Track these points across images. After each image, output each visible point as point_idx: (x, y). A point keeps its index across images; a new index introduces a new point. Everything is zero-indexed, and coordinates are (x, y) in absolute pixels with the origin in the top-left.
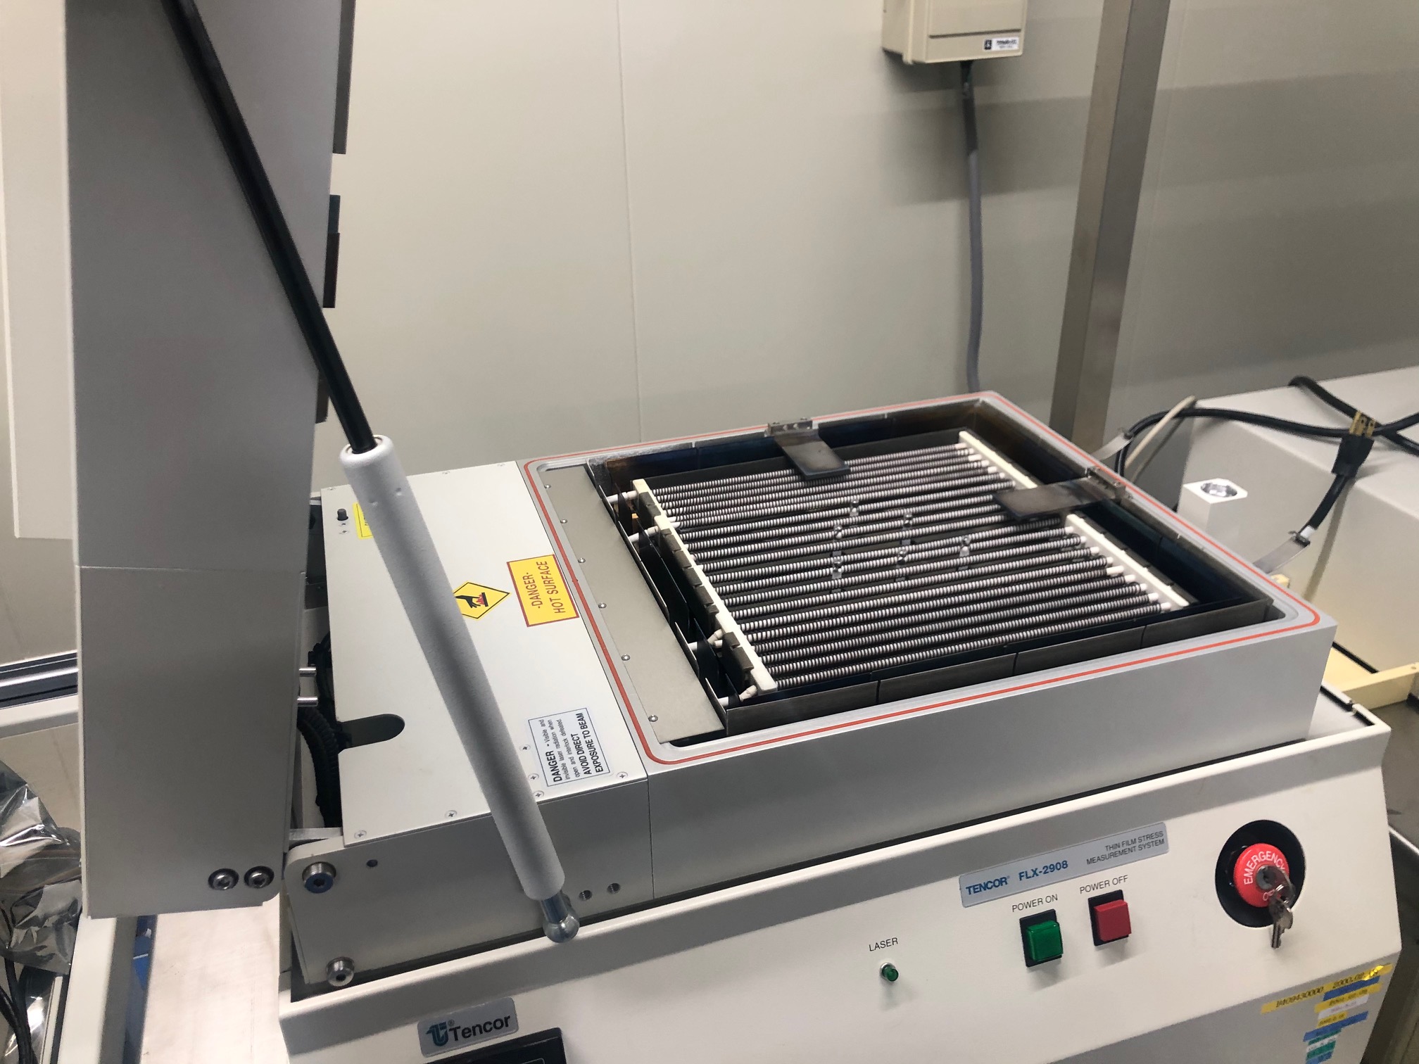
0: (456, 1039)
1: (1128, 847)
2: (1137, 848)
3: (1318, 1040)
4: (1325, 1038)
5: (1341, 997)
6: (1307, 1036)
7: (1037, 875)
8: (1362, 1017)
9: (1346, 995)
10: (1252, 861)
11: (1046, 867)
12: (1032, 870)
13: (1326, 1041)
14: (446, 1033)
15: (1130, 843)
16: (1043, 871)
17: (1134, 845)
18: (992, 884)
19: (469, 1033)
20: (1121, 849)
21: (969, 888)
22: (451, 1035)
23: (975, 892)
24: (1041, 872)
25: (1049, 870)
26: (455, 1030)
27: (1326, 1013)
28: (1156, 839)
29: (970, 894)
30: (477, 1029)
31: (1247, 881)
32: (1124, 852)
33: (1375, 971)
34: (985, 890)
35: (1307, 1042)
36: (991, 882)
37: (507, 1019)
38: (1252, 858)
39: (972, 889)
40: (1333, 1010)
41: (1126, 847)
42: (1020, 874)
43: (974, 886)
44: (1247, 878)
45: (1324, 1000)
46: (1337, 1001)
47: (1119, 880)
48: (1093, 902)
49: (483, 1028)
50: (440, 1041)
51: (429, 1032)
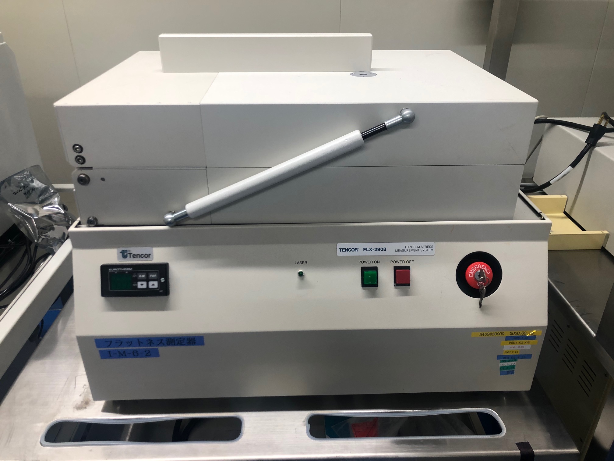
0: (130, 257)
1: (416, 249)
2: (420, 250)
3: (504, 361)
4: (509, 361)
5: (515, 341)
6: (499, 357)
7: (372, 251)
8: (529, 356)
9: (518, 341)
10: (474, 267)
11: (376, 248)
12: (370, 248)
13: (510, 364)
15: (417, 247)
16: (375, 250)
17: (418, 248)
18: (351, 250)
19: (135, 256)
20: (412, 249)
21: (341, 249)
22: (129, 255)
23: (343, 251)
24: (373, 250)
25: (377, 250)
26: (130, 254)
27: (508, 348)
28: (430, 248)
29: (341, 251)
30: (138, 256)
31: (470, 276)
33: (532, 332)
34: (347, 251)
35: (500, 360)
36: (351, 249)
37: (150, 255)
38: (475, 266)
39: (342, 250)
40: (511, 347)
42: (364, 248)
43: (343, 249)
44: (470, 274)
45: (506, 340)
46: (513, 343)
47: (409, 262)
48: (396, 268)
49: (140, 256)
50: (125, 257)
51: (121, 252)
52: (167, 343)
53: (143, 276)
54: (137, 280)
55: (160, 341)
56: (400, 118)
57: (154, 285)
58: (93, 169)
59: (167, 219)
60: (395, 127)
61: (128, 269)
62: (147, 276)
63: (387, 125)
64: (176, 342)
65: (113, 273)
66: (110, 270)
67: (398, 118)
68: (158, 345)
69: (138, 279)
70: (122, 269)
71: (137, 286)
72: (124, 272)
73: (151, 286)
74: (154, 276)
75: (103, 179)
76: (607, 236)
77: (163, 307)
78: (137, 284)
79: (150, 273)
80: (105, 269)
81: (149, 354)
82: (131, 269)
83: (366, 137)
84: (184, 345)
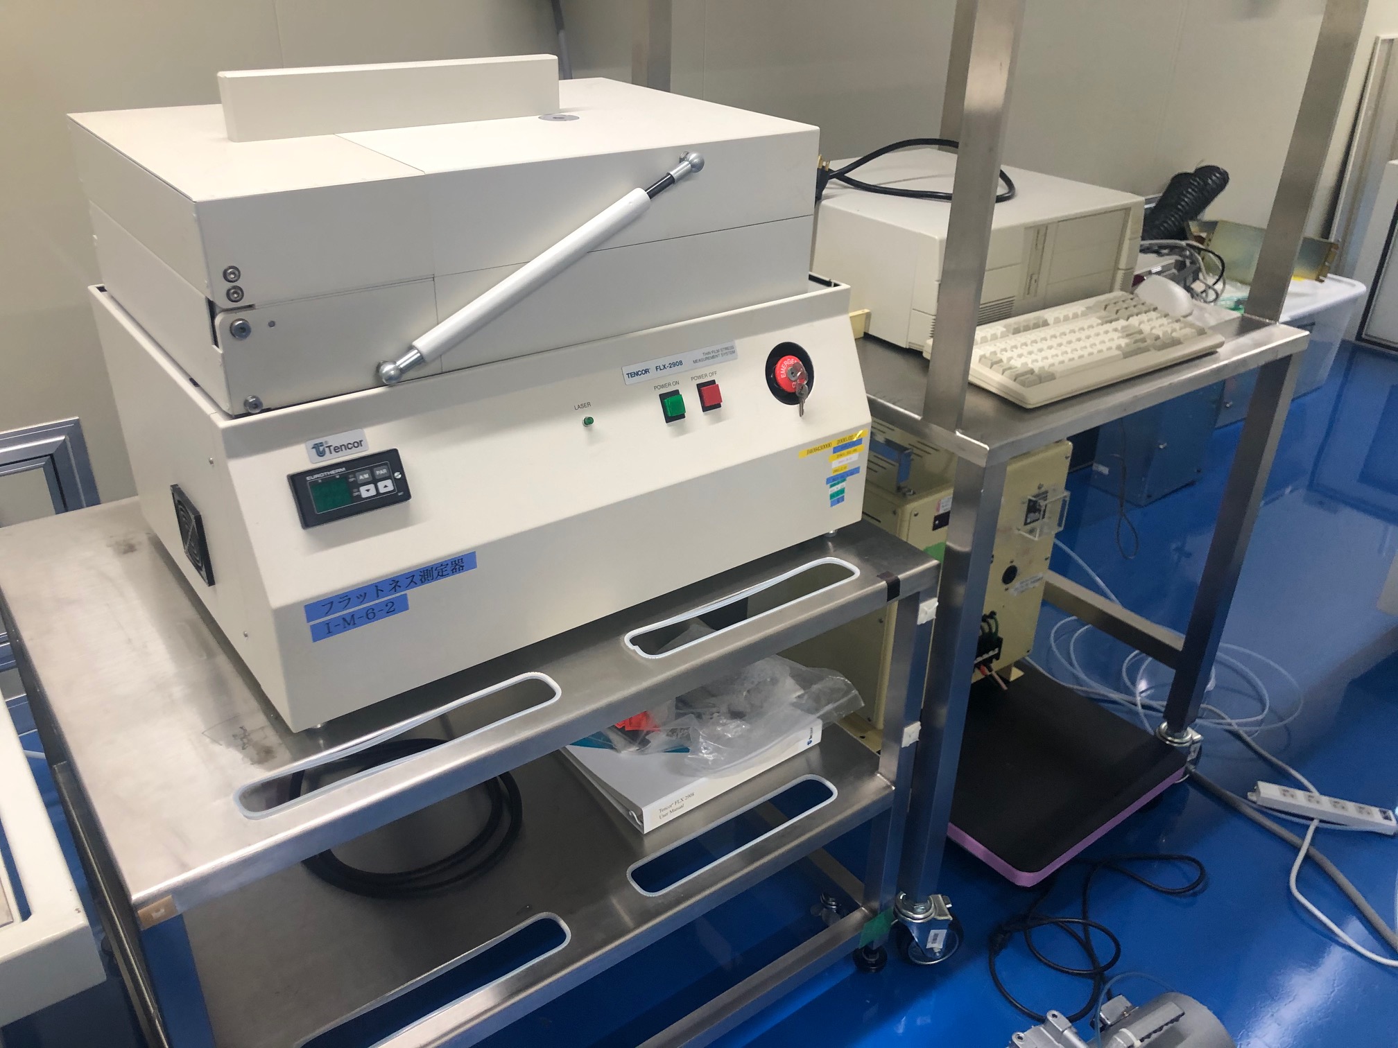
0: (331, 453)
2: (720, 355)
3: (834, 485)
4: (838, 483)
5: (842, 452)
6: (828, 481)
7: (666, 368)
8: (855, 471)
9: (845, 451)
10: (783, 365)
11: (670, 363)
12: (663, 365)
13: (839, 487)
14: (324, 450)
15: (716, 352)
16: (669, 366)
17: (718, 353)
18: (641, 373)
19: (337, 449)
20: (711, 355)
21: (628, 374)
22: (327, 450)
23: (631, 377)
25: (672, 366)
26: (329, 447)
27: (836, 464)
28: (731, 351)
29: (629, 378)
30: (343, 447)
31: (783, 377)
32: (713, 357)
33: (860, 434)
34: (637, 376)
35: (829, 485)
36: (640, 371)
37: (361, 441)
38: (783, 363)
40: (840, 462)
41: (714, 354)
42: (656, 367)
43: (630, 374)
44: (783, 375)
45: (834, 452)
46: (841, 455)
47: (712, 374)
48: (700, 386)
49: (347, 447)
50: (321, 454)
51: (313, 448)
52: (421, 580)
53: (366, 476)
54: (358, 485)
55: (410, 580)
56: (688, 165)
57: (386, 486)
58: (257, 307)
59: (387, 372)
60: (685, 176)
61: (338, 471)
62: (372, 474)
63: (675, 176)
64: (435, 574)
65: (314, 483)
66: (308, 478)
67: (685, 166)
68: (408, 587)
69: (359, 482)
70: (329, 473)
71: (360, 496)
72: (333, 477)
73: (382, 490)
74: (381, 472)
75: (272, 324)
76: (868, 316)
77: (405, 522)
78: (359, 491)
79: (375, 469)
80: (297, 481)
81: (392, 609)
82: (344, 469)
83: (652, 195)
84: (448, 575)
